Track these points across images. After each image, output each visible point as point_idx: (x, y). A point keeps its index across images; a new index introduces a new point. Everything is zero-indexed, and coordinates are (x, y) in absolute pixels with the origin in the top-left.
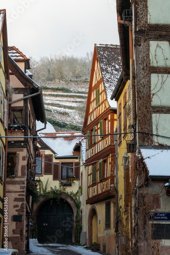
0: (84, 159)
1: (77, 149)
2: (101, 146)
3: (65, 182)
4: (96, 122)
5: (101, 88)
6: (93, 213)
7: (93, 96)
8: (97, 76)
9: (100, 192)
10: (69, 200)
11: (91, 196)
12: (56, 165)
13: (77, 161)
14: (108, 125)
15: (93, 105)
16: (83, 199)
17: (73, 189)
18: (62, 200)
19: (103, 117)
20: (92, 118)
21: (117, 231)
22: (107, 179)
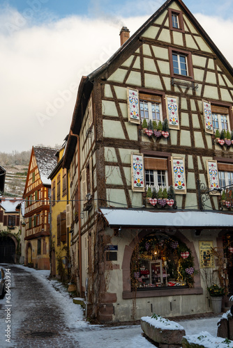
0: (23, 213)
1: (19, 207)
2: (35, 206)
3: (10, 227)
4: (32, 192)
5: (36, 171)
6: (29, 245)
7: (31, 176)
8: (34, 164)
9: (34, 233)
10: (13, 238)
11: (27, 235)
12: (5, 217)
13: (18, 214)
14: (40, 194)
15: (31, 182)
16: (22, 237)
17: (16, 231)
18: (9, 237)
19: (38, 189)
20: (30, 189)
21: (50, 256)
22: (39, 225)
